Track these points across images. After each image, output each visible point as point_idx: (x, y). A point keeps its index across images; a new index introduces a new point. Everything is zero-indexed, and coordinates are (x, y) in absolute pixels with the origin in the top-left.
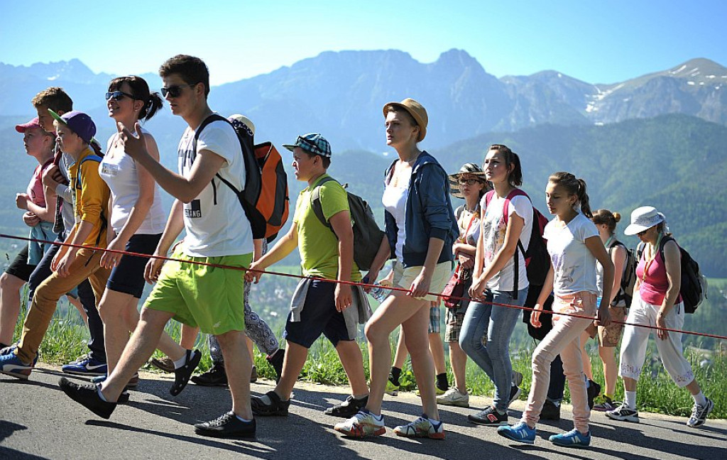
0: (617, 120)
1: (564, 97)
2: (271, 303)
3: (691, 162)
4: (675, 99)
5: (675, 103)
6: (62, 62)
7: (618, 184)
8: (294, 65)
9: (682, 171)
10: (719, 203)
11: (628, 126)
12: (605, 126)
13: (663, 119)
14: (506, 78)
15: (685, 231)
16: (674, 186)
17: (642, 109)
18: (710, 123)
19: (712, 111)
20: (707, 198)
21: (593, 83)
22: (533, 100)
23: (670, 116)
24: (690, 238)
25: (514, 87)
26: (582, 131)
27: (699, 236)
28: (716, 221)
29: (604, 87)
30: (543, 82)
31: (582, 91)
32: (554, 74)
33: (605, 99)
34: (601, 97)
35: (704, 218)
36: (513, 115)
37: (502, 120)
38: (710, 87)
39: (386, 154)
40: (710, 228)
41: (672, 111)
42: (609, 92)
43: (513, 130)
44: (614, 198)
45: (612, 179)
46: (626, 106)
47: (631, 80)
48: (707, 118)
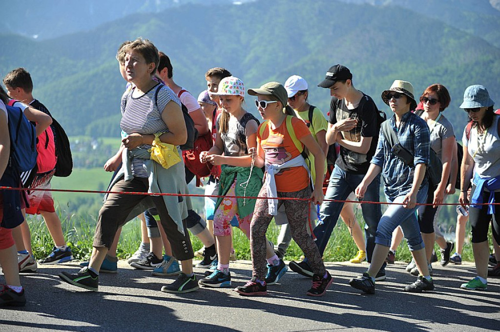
3: (319, 37)
7: (257, 59)
9: (312, 45)
12: (243, 5)
16: (305, 59)
26: (222, 10)
39: (36, 37)
43: (158, 11)
44: (254, 72)
45: (251, 55)
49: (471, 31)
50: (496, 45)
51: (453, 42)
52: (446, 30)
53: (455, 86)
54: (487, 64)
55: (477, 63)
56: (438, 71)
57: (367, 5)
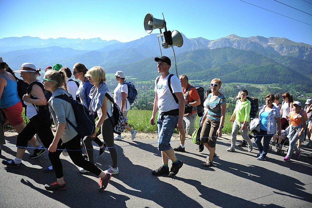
0: (215, 48)
1: (203, 43)
2: (141, 89)
3: (231, 57)
4: (228, 43)
5: (227, 44)
6: (96, 38)
7: (215, 62)
8: (144, 37)
9: (229, 59)
10: (236, 66)
11: (217, 50)
12: (212, 49)
13: (225, 48)
14: (191, 39)
15: (229, 72)
16: (227, 63)
17: (220, 46)
18: (235, 49)
19: (235, 46)
20: (234, 65)
21: (210, 40)
22: (197, 44)
23: (226, 47)
24: (230, 74)
25: (193, 41)
26: (207, 51)
27: (232, 73)
28: (235, 70)
29: (212, 41)
30: (199, 39)
31: (207, 41)
32: (201, 38)
33: (212, 43)
34: (211, 43)
35: (233, 70)
36: (192, 47)
37: (190, 49)
38: (235, 41)
40: (234, 72)
41: (227, 46)
42: (213, 42)
43: (192, 51)
45: (214, 61)
46: (217, 45)
47: (218, 39)
48: (234, 48)
49: (269, 57)
50: (275, 61)
51: (264, 59)
52: (263, 57)
53: (264, 71)
54: (273, 65)
55: (270, 65)
56: (260, 67)
57: (243, 50)
